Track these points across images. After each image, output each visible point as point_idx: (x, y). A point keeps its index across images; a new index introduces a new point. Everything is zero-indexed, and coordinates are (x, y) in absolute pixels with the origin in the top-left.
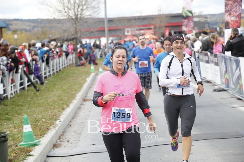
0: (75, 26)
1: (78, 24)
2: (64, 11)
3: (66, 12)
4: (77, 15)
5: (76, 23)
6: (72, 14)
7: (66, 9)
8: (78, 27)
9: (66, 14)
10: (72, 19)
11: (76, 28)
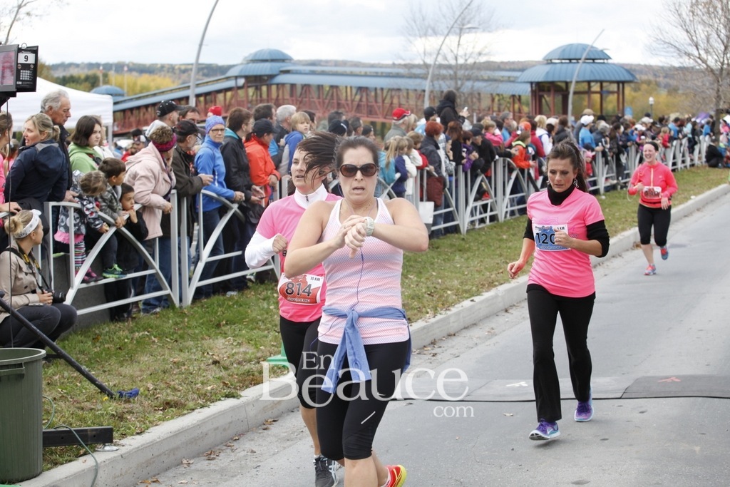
0: (716, 85)
1: (721, 83)
2: (698, 56)
3: (699, 58)
4: (723, 64)
5: (718, 81)
6: (712, 62)
7: (702, 52)
8: (721, 90)
9: (699, 61)
10: (712, 71)
11: (718, 90)
